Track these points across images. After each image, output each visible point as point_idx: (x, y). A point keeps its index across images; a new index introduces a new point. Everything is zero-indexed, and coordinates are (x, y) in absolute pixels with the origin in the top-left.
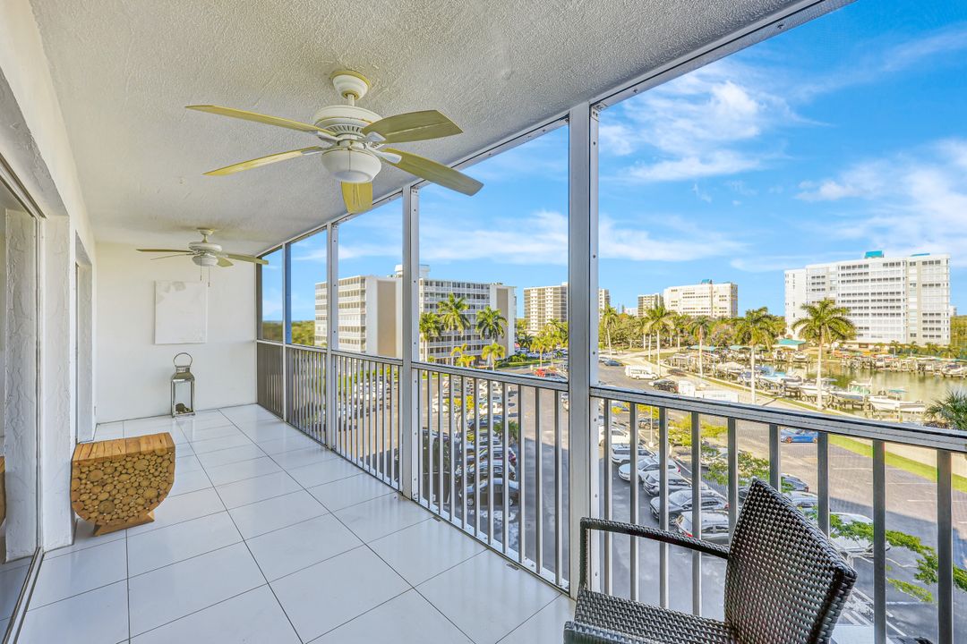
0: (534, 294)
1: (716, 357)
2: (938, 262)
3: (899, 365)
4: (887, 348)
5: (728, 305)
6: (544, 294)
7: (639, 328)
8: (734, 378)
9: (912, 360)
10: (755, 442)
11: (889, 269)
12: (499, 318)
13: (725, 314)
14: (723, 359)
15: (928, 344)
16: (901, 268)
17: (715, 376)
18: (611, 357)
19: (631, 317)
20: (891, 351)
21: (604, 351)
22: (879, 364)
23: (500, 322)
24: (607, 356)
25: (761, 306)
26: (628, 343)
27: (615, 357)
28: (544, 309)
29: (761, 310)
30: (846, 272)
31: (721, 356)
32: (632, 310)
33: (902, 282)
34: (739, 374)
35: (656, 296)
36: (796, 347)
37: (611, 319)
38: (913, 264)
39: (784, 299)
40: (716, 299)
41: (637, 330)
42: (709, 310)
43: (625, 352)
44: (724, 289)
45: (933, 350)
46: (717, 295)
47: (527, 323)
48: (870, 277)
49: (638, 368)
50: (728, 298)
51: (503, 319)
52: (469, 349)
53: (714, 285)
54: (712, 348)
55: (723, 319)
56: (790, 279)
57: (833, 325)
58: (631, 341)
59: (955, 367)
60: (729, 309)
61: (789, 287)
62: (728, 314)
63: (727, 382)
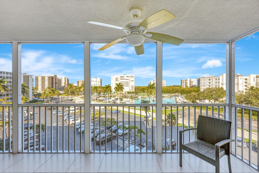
0: (40, 78)
1: (98, 96)
2: (133, 77)
3: (129, 95)
4: (127, 92)
5: (100, 83)
6: (44, 78)
7: (78, 89)
8: (103, 101)
9: (130, 95)
10: (109, 115)
11: (127, 77)
12: (25, 87)
13: (99, 86)
14: (100, 97)
15: (132, 91)
16: (129, 77)
17: (98, 101)
18: (70, 98)
19: (76, 87)
20: (127, 93)
21: (68, 97)
22: (126, 96)
23: (26, 88)
24: (69, 98)
25: (109, 84)
26: (75, 94)
27: (71, 98)
28: (44, 84)
29: (109, 85)
30: (121, 77)
31: (99, 96)
32: (76, 85)
33: (129, 80)
34: (103, 100)
35: (83, 81)
36: (113, 93)
37: (70, 87)
38: (130, 77)
39: (111, 83)
40: (97, 82)
41: (78, 90)
42: (96, 85)
43: (74, 96)
44: (99, 80)
45: (133, 92)
46: (98, 81)
47: (37, 88)
48: (124, 79)
49: (79, 101)
50: (100, 82)
51: (27, 87)
52: (8, 99)
53: (97, 79)
54: (97, 94)
55: (99, 87)
56: (112, 78)
57: (121, 88)
58: (76, 93)
59: (135, 95)
60: (100, 85)
61: (112, 80)
62: (100, 86)
63: (101, 102)
